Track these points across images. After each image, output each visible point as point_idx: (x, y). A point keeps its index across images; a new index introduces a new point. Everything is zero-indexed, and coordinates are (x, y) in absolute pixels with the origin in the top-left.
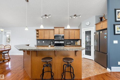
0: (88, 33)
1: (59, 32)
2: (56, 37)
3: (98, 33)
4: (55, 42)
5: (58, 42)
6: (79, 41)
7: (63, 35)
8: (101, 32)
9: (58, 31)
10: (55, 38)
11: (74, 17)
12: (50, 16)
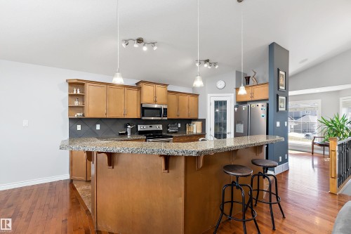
0: (220, 104)
1: (155, 97)
3: (245, 107)
4: (140, 128)
5: (149, 126)
6: (199, 124)
7: (165, 107)
8: (253, 105)
9: (152, 94)
10: (143, 116)
11: (206, 65)
12: (155, 48)
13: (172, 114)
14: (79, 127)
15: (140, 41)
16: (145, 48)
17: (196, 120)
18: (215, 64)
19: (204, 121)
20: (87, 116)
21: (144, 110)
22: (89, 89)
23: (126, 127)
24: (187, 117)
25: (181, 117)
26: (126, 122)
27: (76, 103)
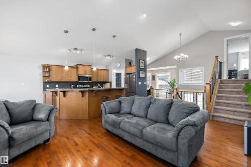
0: (118, 75)
1: (85, 71)
2: (81, 78)
3: (128, 76)
4: (78, 86)
5: (82, 85)
6: (108, 84)
7: (91, 76)
8: (131, 75)
9: (83, 70)
10: (79, 80)
11: (108, 57)
12: (83, 52)
13: (94, 80)
14: (48, 86)
15: (76, 49)
16: (78, 52)
17: (108, 82)
18: (113, 56)
19: (111, 83)
20: (52, 80)
21: (79, 78)
22: (52, 69)
23: (71, 86)
24: (102, 81)
25: (99, 81)
26: (71, 84)
27: (47, 75)
